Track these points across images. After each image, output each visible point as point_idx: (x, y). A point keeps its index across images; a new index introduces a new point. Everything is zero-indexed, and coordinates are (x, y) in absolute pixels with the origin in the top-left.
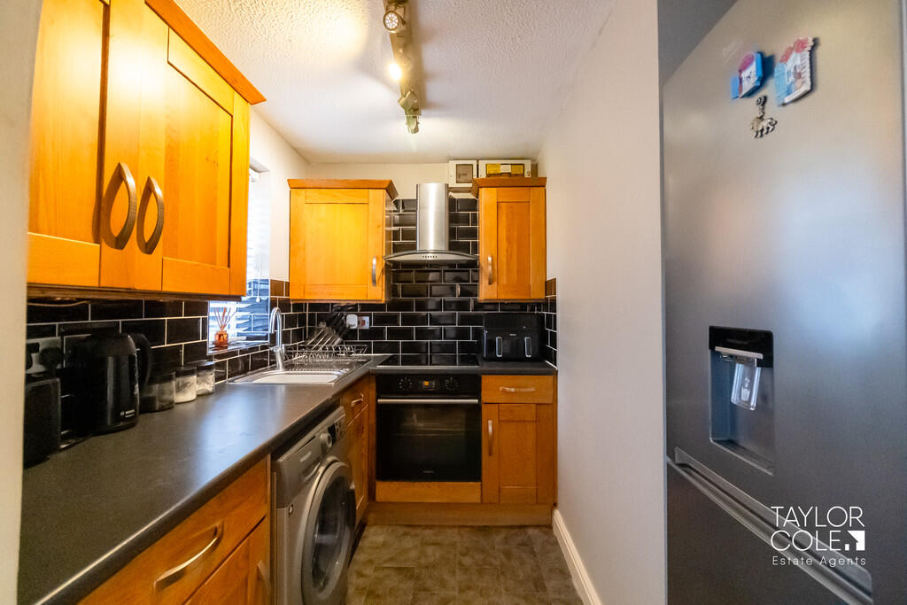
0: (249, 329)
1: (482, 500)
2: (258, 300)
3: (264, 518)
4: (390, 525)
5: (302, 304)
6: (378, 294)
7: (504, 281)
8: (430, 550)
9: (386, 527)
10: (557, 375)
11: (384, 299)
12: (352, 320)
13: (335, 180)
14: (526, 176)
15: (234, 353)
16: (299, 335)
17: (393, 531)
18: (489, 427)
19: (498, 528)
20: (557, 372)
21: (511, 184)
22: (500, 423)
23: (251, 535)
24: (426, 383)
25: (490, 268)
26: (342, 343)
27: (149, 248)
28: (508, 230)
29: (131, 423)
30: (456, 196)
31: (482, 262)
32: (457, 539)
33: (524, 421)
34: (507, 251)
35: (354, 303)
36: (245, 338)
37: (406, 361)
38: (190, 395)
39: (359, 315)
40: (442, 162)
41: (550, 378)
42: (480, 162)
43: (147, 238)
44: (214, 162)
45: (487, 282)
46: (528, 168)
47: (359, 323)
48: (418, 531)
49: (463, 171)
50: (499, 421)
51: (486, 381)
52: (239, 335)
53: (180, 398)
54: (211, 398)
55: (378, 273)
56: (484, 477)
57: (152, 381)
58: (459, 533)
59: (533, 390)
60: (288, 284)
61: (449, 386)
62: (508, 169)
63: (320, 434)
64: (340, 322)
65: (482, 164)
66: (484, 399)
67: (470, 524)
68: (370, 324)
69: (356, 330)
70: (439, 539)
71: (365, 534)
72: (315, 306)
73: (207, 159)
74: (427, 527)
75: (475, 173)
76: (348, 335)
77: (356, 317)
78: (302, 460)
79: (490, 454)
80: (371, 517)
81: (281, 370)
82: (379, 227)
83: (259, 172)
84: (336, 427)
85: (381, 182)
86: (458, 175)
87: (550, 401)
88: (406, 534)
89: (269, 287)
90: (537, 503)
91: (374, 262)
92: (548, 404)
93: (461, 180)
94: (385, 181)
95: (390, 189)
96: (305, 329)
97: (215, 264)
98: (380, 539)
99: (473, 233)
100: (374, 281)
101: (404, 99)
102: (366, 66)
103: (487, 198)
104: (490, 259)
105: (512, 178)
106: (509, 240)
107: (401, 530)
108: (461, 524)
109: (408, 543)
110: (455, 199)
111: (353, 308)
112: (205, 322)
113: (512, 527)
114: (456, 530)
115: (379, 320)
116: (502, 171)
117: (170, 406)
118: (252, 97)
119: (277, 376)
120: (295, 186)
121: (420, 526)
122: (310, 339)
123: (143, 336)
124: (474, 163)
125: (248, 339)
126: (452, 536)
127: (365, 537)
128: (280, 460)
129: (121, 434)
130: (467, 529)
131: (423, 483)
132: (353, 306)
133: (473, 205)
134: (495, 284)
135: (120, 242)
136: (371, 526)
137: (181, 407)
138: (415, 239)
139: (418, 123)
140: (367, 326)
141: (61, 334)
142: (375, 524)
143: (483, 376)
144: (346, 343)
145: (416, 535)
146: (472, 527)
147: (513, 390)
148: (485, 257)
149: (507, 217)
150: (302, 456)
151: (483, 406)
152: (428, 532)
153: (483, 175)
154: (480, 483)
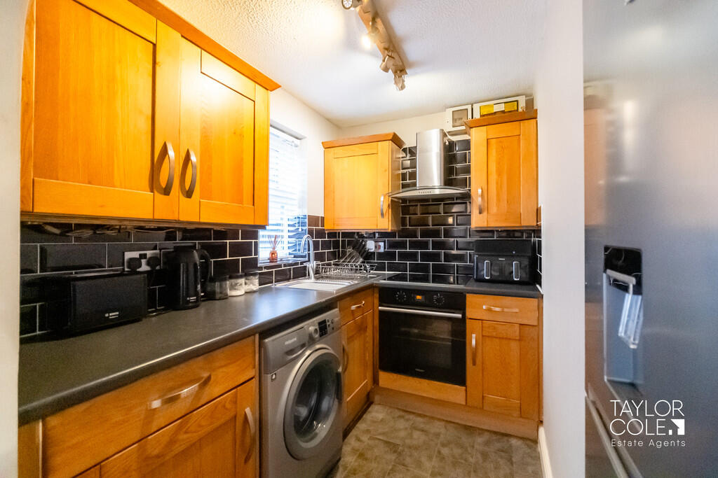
0: (295, 250)
1: (466, 403)
2: (300, 230)
3: (252, 378)
4: (390, 407)
5: (336, 233)
6: (386, 224)
7: (494, 209)
8: (416, 434)
9: (387, 408)
10: (542, 297)
11: (390, 228)
12: (370, 245)
13: (353, 138)
14: (520, 110)
15: (280, 266)
16: (334, 255)
17: (391, 412)
18: (473, 340)
19: (482, 431)
20: (542, 295)
21: (502, 121)
22: (484, 337)
23: (239, 388)
24: (419, 297)
25: (480, 199)
26: (363, 262)
27: (189, 194)
28: (499, 163)
29: (196, 305)
30: (454, 139)
31: (473, 194)
32: (443, 431)
33: (510, 339)
34: (497, 183)
35: (372, 231)
36: (293, 256)
37: (414, 279)
38: (240, 292)
39: (376, 242)
40: (439, 111)
41: (534, 302)
42: (474, 105)
43: (187, 188)
44: (240, 135)
45: (478, 212)
46: (522, 104)
47: (376, 247)
48: (411, 417)
49: (458, 116)
50: (483, 336)
51: (470, 299)
52: (290, 254)
53: (234, 293)
54: (256, 295)
55: (385, 208)
56: (468, 382)
57: (213, 280)
58: (446, 427)
59: (517, 310)
60: (323, 219)
61: (436, 301)
62: (502, 107)
63: (311, 326)
64: (362, 247)
65: (476, 107)
66: (468, 315)
67: (457, 421)
68: (385, 248)
69: (374, 253)
70: (427, 427)
71: (370, 409)
72: (345, 235)
73: (235, 133)
74: (420, 415)
75: (470, 116)
76: (368, 256)
77: (373, 242)
78: (287, 343)
79: (474, 363)
80: (377, 398)
81: (313, 280)
82: (386, 171)
83: (300, 139)
84: (328, 324)
85: (387, 135)
86: (454, 120)
87: (536, 324)
88: (400, 417)
89: (307, 220)
90: (521, 417)
91: (382, 199)
92: (533, 326)
93: (457, 124)
94: (389, 134)
95: (396, 140)
96: (339, 251)
97: (242, 204)
98: (380, 416)
99: (467, 170)
100: (382, 215)
101: (384, 63)
102: (350, 44)
103: (477, 137)
104: (480, 191)
105: (506, 114)
106: (499, 173)
107: (398, 413)
108: (449, 419)
109: (401, 424)
110: (453, 142)
111: (372, 236)
112: (256, 244)
113: (495, 433)
114: (443, 423)
115: (393, 245)
116: (495, 111)
117: (226, 297)
118: (269, 85)
119: (308, 283)
120: (328, 146)
121: (413, 413)
122: (342, 258)
123: (205, 252)
124: (469, 107)
125: (294, 257)
126: (437, 427)
127: (369, 412)
128: (266, 340)
129: (190, 311)
130: (452, 425)
131: (416, 379)
132: (370, 234)
133: (467, 144)
134: (485, 214)
135: (167, 191)
136: (375, 404)
137: (235, 298)
138: (416, 179)
139: (403, 81)
140: (382, 250)
141: (160, 250)
142: (379, 404)
143: (467, 295)
144: (367, 263)
145: (408, 420)
146: (457, 424)
147: (498, 309)
148: (476, 190)
149: (497, 151)
150: (287, 340)
151: (468, 321)
152: (419, 419)
153: (477, 115)
154: (464, 388)
